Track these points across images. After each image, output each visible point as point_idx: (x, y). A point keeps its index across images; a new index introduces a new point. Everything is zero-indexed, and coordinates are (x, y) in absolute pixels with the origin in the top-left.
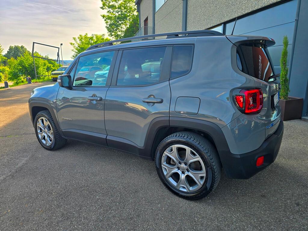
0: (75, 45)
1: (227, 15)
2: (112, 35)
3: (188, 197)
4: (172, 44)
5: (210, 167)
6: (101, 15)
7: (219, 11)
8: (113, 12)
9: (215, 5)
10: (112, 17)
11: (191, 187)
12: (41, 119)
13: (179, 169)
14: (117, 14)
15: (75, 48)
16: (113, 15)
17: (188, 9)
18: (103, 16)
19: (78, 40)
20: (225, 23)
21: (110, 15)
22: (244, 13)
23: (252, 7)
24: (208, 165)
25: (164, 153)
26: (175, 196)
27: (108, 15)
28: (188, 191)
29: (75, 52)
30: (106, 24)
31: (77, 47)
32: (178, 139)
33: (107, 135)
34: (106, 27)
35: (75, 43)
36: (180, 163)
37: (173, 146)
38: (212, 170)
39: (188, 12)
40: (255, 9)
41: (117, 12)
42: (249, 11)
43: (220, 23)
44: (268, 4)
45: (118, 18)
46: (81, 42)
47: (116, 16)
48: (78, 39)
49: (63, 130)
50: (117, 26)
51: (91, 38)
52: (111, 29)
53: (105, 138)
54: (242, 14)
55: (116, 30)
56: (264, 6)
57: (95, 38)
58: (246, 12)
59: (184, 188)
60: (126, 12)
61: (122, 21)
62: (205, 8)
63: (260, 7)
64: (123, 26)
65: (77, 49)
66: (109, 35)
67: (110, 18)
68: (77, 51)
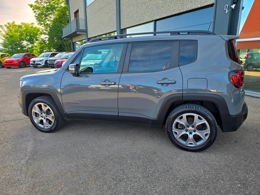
0: (2, 33)
1: (158, 15)
2: (41, 24)
3: (196, 150)
4: (179, 40)
5: (214, 126)
6: (29, 5)
7: (151, 11)
8: (41, 2)
9: (146, 5)
10: (40, 7)
11: (197, 143)
12: (37, 105)
13: (187, 131)
14: (45, 5)
15: (2, 35)
16: (41, 5)
17: (121, 6)
18: (31, 6)
19: (5, 28)
20: (155, 21)
21: (38, 5)
22: (172, 14)
23: (178, 10)
24: (213, 125)
25: (175, 121)
26: (184, 151)
27: (36, 4)
28: (195, 146)
29: (3, 39)
30: (34, 13)
31: (5, 34)
32: (188, 109)
33: (119, 112)
34: (35, 16)
35: (2, 31)
36: (188, 127)
37: (183, 115)
38: (215, 128)
39: (122, 9)
40: (181, 12)
41: (45, 3)
42: (176, 13)
43: (152, 20)
44: (191, 9)
45: (47, 8)
46: (8, 29)
47: (44, 7)
48: (4, 26)
49: (67, 113)
50: (46, 16)
51: (20, 27)
52: (40, 18)
53: (117, 115)
54: (170, 15)
55: (45, 20)
56: (188, 10)
57: (23, 26)
58: (174, 13)
59: (192, 144)
60: (54, 3)
61: (50, 11)
62: (137, 7)
63: (185, 11)
64: (52, 16)
65: (4, 37)
66: (38, 24)
67: (38, 8)
68: (4, 38)
